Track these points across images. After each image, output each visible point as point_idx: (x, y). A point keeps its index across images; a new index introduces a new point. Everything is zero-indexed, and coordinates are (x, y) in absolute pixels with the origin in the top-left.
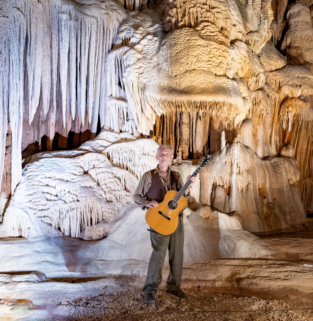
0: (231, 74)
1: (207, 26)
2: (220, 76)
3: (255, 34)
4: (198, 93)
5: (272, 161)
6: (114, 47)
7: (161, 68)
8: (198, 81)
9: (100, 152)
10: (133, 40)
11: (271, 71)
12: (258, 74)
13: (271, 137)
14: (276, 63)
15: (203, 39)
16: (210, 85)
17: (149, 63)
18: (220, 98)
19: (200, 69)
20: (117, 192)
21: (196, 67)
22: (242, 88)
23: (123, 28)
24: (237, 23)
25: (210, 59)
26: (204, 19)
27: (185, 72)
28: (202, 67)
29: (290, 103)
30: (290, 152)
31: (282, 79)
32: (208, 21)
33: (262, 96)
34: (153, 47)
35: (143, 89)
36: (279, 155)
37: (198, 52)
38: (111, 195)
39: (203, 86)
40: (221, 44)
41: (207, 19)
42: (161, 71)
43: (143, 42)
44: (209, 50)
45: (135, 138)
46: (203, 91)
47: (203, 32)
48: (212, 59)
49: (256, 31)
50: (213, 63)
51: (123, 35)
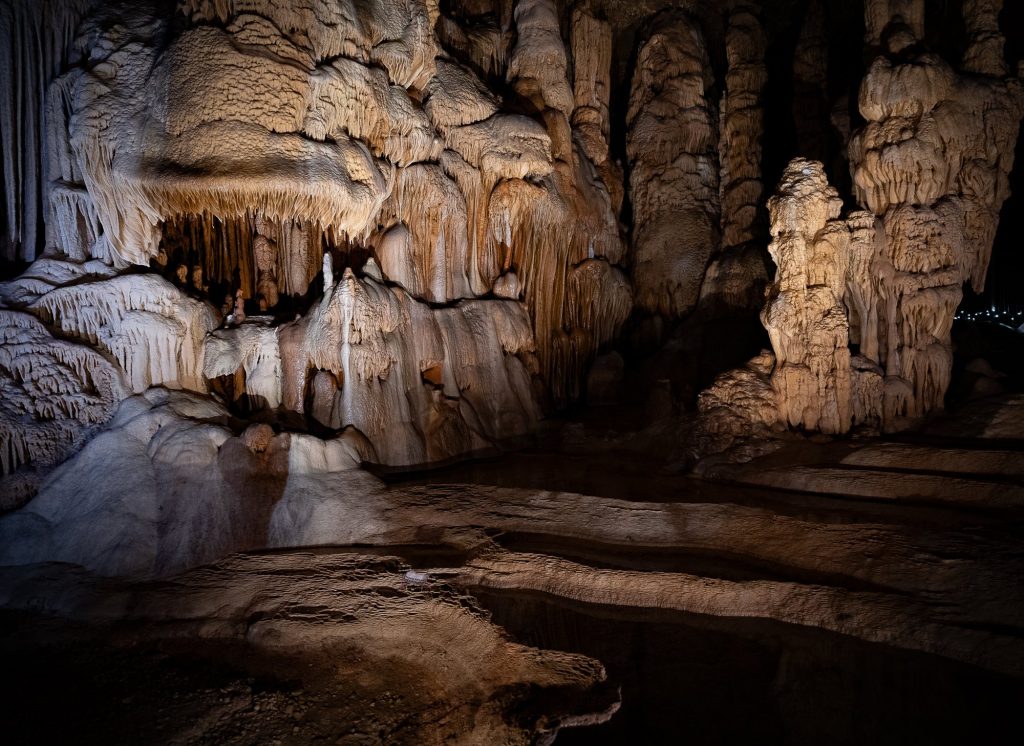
0: (318, 130)
1: (252, 23)
2: (283, 134)
3: (395, 46)
4: (224, 174)
5: (465, 310)
7: (150, 116)
8: (228, 145)
9: (22, 308)
10: (96, 53)
11: (462, 126)
12: (410, 131)
13: (469, 259)
14: (473, 110)
15: (240, 51)
16: (256, 155)
17: (124, 105)
18: (278, 185)
19: (232, 118)
20: (64, 397)
21: (222, 114)
22: (351, 160)
23: (85, 26)
24: (339, 21)
25: (257, 97)
26: (245, 8)
27: (200, 126)
28: (238, 114)
29: (505, 190)
30: (510, 288)
31: (484, 142)
32: (254, 13)
33: (426, 177)
34: (138, 70)
35: (111, 164)
37: (227, 79)
38: (48, 405)
39: (239, 156)
40: (285, 63)
41: (252, 8)
42: (149, 123)
43: (116, 57)
44: (254, 76)
45: (113, 273)
46: (238, 170)
47: (242, 35)
48: (262, 97)
49: (398, 41)
50: (266, 106)
51: (82, 42)
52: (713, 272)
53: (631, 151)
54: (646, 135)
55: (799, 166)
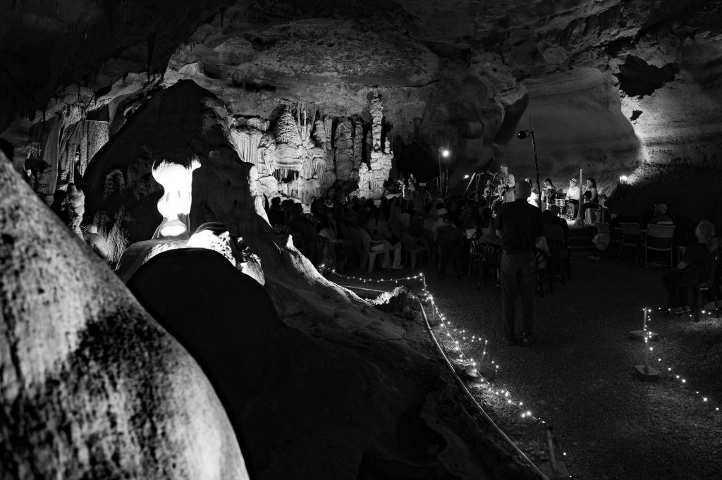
2: (295, 158)
5: (310, 181)
6: (259, 147)
10: (267, 145)
11: (310, 149)
13: (310, 172)
14: (312, 146)
15: (289, 147)
22: (301, 160)
23: (263, 140)
24: (299, 140)
25: (292, 154)
29: (316, 159)
30: (316, 177)
31: (313, 151)
33: (306, 160)
34: (274, 148)
35: (272, 162)
36: (312, 178)
37: (287, 151)
44: (290, 150)
51: (262, 143)
52: (352, 173)
53: (336, 146)
54: (339, 144)
55: (363, 164)
